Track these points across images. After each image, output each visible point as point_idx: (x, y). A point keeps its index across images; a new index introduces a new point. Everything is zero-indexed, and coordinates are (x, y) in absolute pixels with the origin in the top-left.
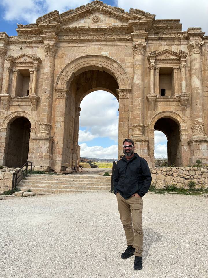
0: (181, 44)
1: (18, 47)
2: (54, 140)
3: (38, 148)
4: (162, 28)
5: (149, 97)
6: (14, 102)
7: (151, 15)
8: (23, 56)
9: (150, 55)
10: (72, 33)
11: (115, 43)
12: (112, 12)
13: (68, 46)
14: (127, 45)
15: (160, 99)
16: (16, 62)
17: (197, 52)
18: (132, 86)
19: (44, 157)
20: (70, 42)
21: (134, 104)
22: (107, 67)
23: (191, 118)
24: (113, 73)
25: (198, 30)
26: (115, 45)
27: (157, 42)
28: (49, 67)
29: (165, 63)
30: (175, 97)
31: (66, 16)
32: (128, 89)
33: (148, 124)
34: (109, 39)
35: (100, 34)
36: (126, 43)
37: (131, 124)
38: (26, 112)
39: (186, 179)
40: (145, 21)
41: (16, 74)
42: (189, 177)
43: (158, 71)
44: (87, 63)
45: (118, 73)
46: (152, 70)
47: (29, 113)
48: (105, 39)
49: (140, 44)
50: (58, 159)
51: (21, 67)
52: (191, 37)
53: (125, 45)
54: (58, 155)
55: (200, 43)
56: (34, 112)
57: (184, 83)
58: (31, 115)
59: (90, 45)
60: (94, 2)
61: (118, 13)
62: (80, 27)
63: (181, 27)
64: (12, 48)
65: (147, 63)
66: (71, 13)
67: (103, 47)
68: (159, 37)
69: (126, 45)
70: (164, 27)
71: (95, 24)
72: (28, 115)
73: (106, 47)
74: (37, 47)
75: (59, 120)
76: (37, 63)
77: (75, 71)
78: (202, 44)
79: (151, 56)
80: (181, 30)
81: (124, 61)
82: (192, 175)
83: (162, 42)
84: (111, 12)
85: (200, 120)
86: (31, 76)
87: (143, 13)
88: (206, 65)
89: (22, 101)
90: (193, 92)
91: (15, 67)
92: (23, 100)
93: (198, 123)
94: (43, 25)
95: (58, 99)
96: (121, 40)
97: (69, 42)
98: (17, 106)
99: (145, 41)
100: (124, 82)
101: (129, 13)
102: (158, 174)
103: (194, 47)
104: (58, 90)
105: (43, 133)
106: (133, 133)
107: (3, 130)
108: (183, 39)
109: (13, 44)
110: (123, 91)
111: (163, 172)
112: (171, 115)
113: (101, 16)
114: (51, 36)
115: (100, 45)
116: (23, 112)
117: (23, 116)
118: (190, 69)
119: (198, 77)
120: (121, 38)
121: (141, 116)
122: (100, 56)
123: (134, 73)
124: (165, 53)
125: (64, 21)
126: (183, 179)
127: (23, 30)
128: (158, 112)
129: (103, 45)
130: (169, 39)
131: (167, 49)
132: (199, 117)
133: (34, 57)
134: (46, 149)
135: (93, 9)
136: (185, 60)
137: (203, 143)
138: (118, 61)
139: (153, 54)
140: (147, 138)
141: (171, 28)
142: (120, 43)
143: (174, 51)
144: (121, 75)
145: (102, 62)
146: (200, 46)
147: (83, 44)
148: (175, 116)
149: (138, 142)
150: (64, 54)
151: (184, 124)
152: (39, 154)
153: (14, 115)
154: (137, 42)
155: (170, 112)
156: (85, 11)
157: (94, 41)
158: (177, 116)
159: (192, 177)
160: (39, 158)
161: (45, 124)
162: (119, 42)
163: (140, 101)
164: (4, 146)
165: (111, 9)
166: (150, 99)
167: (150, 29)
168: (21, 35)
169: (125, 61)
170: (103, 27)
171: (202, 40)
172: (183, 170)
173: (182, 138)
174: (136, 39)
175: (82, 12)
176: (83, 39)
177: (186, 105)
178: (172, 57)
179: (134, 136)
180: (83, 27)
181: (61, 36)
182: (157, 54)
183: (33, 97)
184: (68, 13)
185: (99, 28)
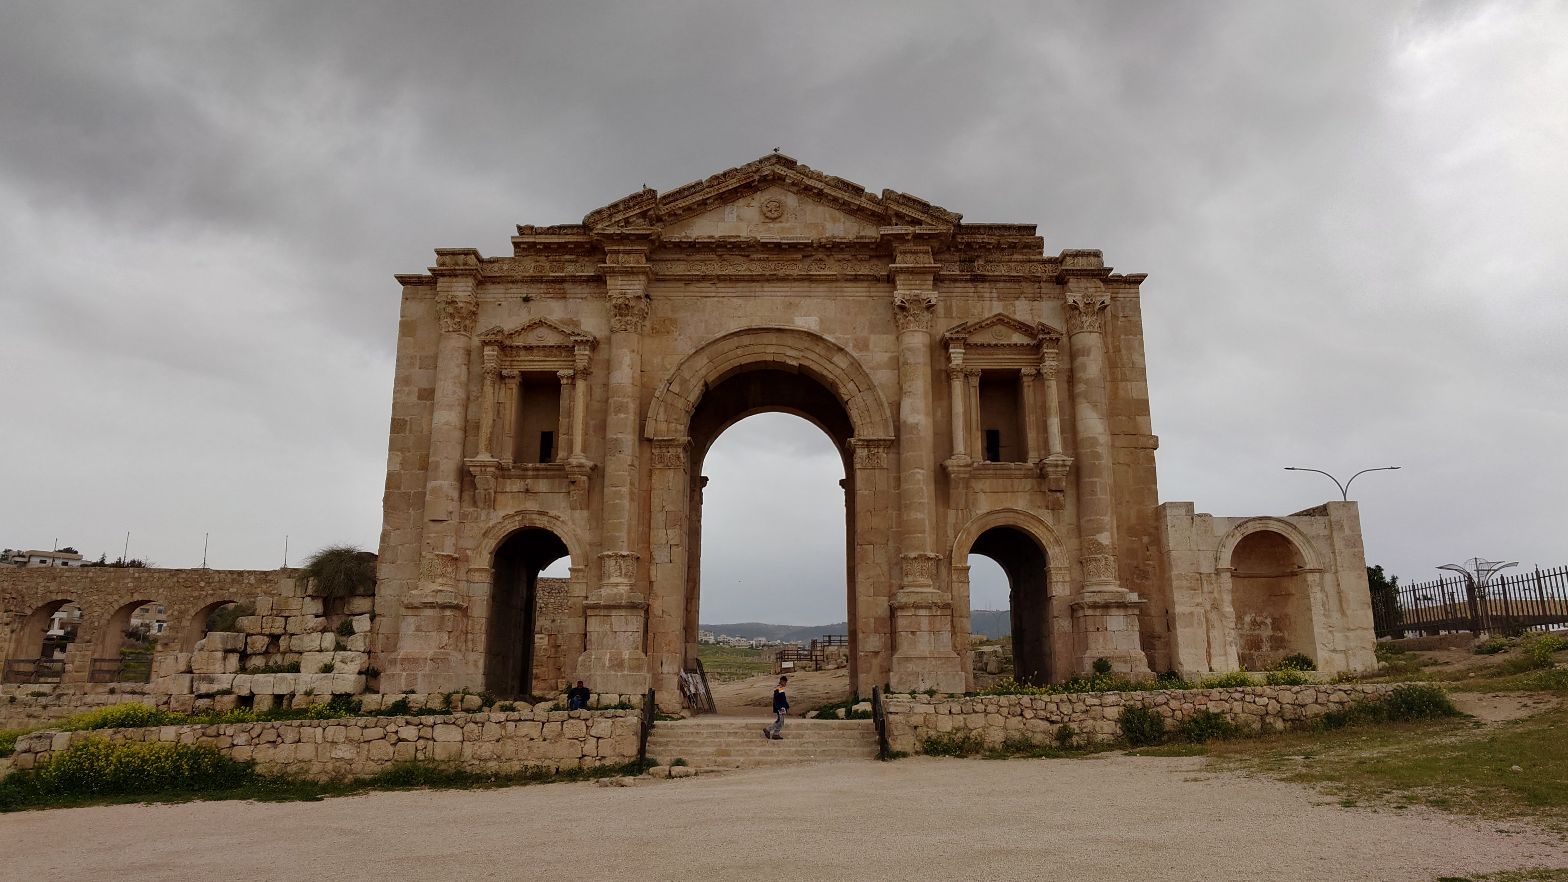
0: (1043, 296)
1: (516, 295)
2: (649, 605)
3: (605, 634)
4: (983, 246)
5: (950, 469)
6: (508, 481)
7: (949, 214)
8: (535, 326)
9: (948, 335)
10: (698, 253)
11: (838, 289)
12: (826, 191)
13: (686, 294)
14: (874, 294)
15: (983, 472)
16: (511, 347)
17: (1092, 328)
18: (898, 430)
19: (626, 664)
20: (692, 281)
21: (904, 486)
22: (815, 367)
23: (1079, 531)
24: (833, 385)
25: (1092, 259)
26: (838, 294)
27: (970, 288)
28: (628, 366)
29: (996, 357)
30: (1030, 464)
31: (677, 200)
32: (884, 440)
33: (948, 548)
34: (819, 275)
35: (789, 257)
36: (872, 290)
37: (899, 550)
38: (552, 513)
39: (1052, 722)
40: (931, 232)
41: (514, 385)
42: (1058, 718)
43: (975, 381)
44: (748, 350)
45: (851, 386)
46: (958, 382)
47: (564, 518)
48: (807, 275)
49: (917, 300)
50: (666, 668)
51: (530, 361)
52: (1071, 280)
53: (867, 294)
54: (665, 655)
55: (1099, 299)
56: (577, 514)
57: (1054, 424)
58: (570, 523)
59: (757, 294)
60: (768, 159)
61: (846, 196)
62: (724, 237)
63: (1039, 244)
64: (496, 296)
65: (940, 356)
66: (695, 193)
67: (799, 299)
68: (974, 275)
69: (872, 294)
70: (989, 244)
71: (771, 225)
72: (558, 523)
73: (809, 301)
74: (580, 296)
75: (664, 542)
76: (587, 353)
77: (711, 379)
78: (1103, 302)
79: (951, 339)
80: (1041, 253)
81: (868, 346)
82: (1066, 713)
83: (985, 289)
84: (822, 190)
85: (1105, 538)
86: (565, 392)
87: (925, 207)
88: (1119, 365)
89: (536, 477)
90: (1083, 451)
91: (508, 363)
92: (541, 473)
93: (1100, 547)
94: (606, 232)
95: (657, 472)
96: (856, 279)
97: (688, 280)
98: (522, 495)
99: (933, 289)
100: (870, 417)
101: (880, 197)
102: (989, 713)
103: (1081, 313)
104: (658, 441)
105: (617, 585)
106: (905, 579)
107: (477, 576)
108: (1046, 281)
109: (499, 283)
110: (869, 443)
111: (1001, 709)
112: (1018, 521)
113: (791, 200)
114: (631, 267)
115: (789, 294)
116: (541, 513)
117: (541, 526)
118: (1071, 378)
119: (1095, 406)
120: (856, 275)
121: (927, 528)
122: (792, 331)
123: (901, 388)
124: (993, 324)
125: (673, 214)
126: (1046, 722)
127: (534, 242)
128: (980, 512)
129: (799, 294)
130: (1005, 281)
131: (1000, 314)
132: (1100, 530)
133: (579, 335)
134: (631, 638)
135: (764, 180)
136: (1056, 351)
137: (1114, 611)
138: (849, 349)
139: (958, 332)
140: (947, 598)
141: (1009, 247)
142: (854, 289)
143: (1023, 320)
144: (860, 392)
145: (797, 349)
146: (1099, 309)
147: (734, 290)
148: (1029, 525)
149: (920, 610)
150: (674, 322)
151: (1057, 550)
152: (608, 656)
153: (512, 526)
154: (908, 292)
155: (1016, 512)
156: (738, 185)
157: (768, 280)
158: (1037, 524)
159: (1066, 719)
160: (610, 667)
161: (624, 556)
162: (849, 284)
163: (922, 478)
164: (483, 628)
165: (821, 182)
166: (954, 472)
168: (524, 254)
169: (871, 346)
170: (800, 241)
171: (1104, 289)
172: (1046, 702)
173: (1054, 594)
174: (904, 282)
175: (730, 187)
176: (736, 276)
177: (1061, 491)
178: (1017, 338)
179: (910, 589)
180: (734, 237)
181: (660, 260)
182: (971, 326)
183: (577, 466)
184: (686, 193)
185: (785, 241)
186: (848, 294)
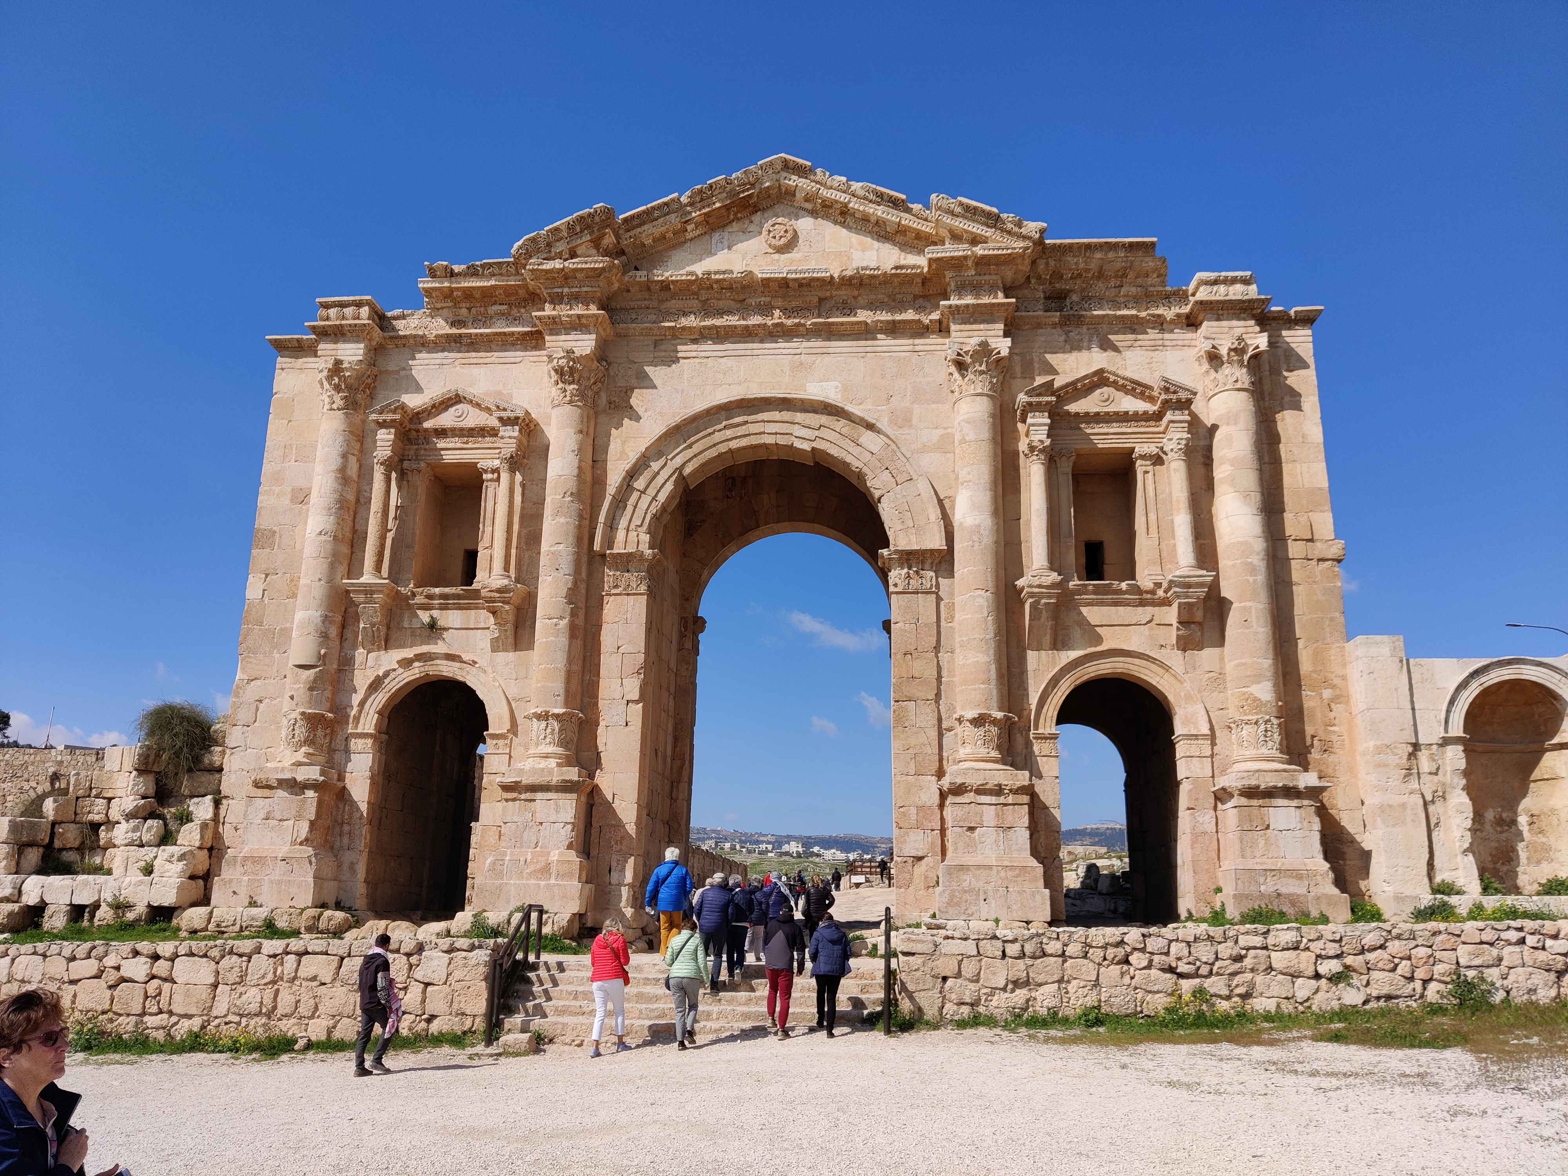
0: (1167, 343)
1: (426, 362)
3: (526, 826)
4: (1078, 275)
5: (1028, 589)
8: (451, 402)
9: (1025, 399)
12: (851, 205)
13: (657, 354)
15: (1078, 595)
16: (418, 430)
17: (1239, 385)
18: (949, 536)
19: (554, 871)
21: (961, 616)
22: (834, 451)
24: (860, 476)
25: (1240, 287)
26: (868, 349)
27: (1059, 334)
28: (573, 451)
29: (1095, 431)
30: (1149, 584)
31: (644, 224)
32: (930, 552)
33: (1026, 708)
34: (842, 324)
36: (917, 342)
37: (952, 710)
38: (466, 657)
39: (1181, 976)
40: (1000, 252)
41: (419, 482)
42: (1192, 969)
43: (1066, 467)
44: (740, 431)
45: (885, 477)
46: (1039, 467)
47: (481, 662)
48: (825, 325)
49: (981, 351)
50: (615, 877)
51: (442, 449)
52: (1207, 318)
53: (910, 348)
54: (615, 857)
55: (1250, 343)
56: (500, 657)
57: (1184, 522)
58: (489, 669)
59: (755, 351)
61: (879, 213)
62: (709, 273)
63: (1161, 269)
64: (401, 362)
66: (669, 213)
67: (814, 357)
68: (1065, 317)
69: (917, 348)
70: (1087, 271)
71: (777, 256)
72: (473, 670)
73: (827, 359)
74: (511, 360)
75: (618, 696)
76: (516, 434)
77: (687, 471)
78: (1258, 347)
79: (1030, 404)
80: (1164, 283)
81: (910, 421)
83: (1080, 336)
84: (846, 205)
86: (488, 491)
87: (990, 216)
89: (446, 607)
91: (412, 452)
92: (451, 601)
93: (1256, 704)
94: (544, 267)
96: (893, 328)
98: (424, 633)
99: (1006, 334)
100: (913, 518)
103: (1223, 363)
104: (612, 555)
105: (546, 756)
106: (963, 750)
107: (361, 744)
108: (1173, 324)
110: (909, 557)
112: (1131, 667)
113: (805, 223)
114: (578, 316)
115: (799, 351)
116: (451, 657)
117: (451, 675)
119: (1246, 496)
120: (894, 323)
121: (993, 675)
122: (803, 400)
123: (957, 477)
124: (1093, 384)
125: (639, 245)
127: (450, 288)
128: (1073, 655)
129: (814, 351)
130: (1111, 324)
131: (1102, 371)
132: (1257, 678)
133: (505, 410)
134: (563, 832)
135: (766, 194)
136: (1186, 418)
137: (1280, 801)
138: (884, 425)
139: (1039, 395)
141: (1116, 276)
142: (892, 342)
143: (1136, 377)
144: (897, 484)
145: (809, 427)
146: (1251, 357)
147: (723, 348)
148: (1148, 672)
149: (984, 796)
151: (1191, 708)
152: (529, 857)
153: (410, 675)
154: (968, 341)
155: (1129, 654)
156: (728, 201)
157: (771, 334)
158: (1161, 671)
159: (1205, 970)
160: (530, 874)
161: (557, 716)
162: (885, 337)
163: (986, 604)
165: (845, 193)
166: (1033, 594)
167: (1022, 280)
168: (439, 306)
169: (915, 420)
170: (815, 275)
171: (1257, 329)
172: (1170, 941)
173: (1186, 774)
174: (961, 327)
175: (718, 205)
176: (725, 328)
177: (1197, 622)
178: (1130, 404)
179: (969, 764)
180: (724, 272)
181: (622, 309)
182: (1061, 390)
183: (498, 591)
184: (656, 214)
185: (793, 276)
186: (884, 349)
